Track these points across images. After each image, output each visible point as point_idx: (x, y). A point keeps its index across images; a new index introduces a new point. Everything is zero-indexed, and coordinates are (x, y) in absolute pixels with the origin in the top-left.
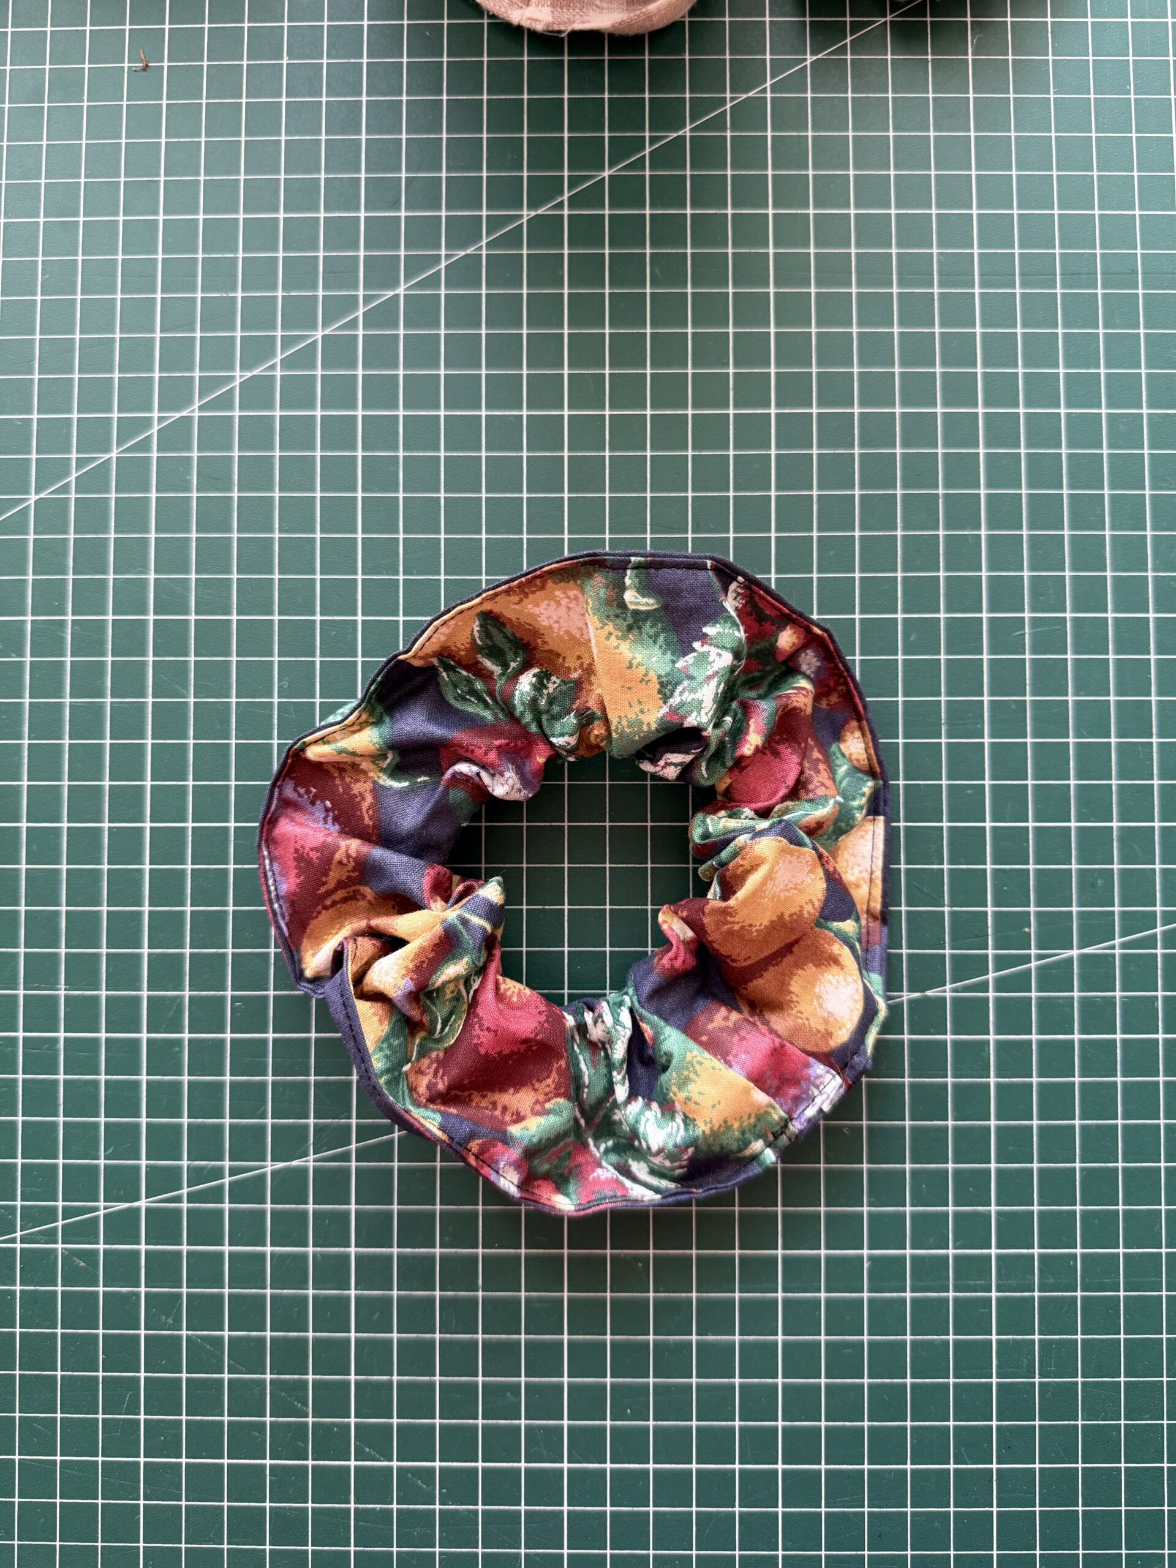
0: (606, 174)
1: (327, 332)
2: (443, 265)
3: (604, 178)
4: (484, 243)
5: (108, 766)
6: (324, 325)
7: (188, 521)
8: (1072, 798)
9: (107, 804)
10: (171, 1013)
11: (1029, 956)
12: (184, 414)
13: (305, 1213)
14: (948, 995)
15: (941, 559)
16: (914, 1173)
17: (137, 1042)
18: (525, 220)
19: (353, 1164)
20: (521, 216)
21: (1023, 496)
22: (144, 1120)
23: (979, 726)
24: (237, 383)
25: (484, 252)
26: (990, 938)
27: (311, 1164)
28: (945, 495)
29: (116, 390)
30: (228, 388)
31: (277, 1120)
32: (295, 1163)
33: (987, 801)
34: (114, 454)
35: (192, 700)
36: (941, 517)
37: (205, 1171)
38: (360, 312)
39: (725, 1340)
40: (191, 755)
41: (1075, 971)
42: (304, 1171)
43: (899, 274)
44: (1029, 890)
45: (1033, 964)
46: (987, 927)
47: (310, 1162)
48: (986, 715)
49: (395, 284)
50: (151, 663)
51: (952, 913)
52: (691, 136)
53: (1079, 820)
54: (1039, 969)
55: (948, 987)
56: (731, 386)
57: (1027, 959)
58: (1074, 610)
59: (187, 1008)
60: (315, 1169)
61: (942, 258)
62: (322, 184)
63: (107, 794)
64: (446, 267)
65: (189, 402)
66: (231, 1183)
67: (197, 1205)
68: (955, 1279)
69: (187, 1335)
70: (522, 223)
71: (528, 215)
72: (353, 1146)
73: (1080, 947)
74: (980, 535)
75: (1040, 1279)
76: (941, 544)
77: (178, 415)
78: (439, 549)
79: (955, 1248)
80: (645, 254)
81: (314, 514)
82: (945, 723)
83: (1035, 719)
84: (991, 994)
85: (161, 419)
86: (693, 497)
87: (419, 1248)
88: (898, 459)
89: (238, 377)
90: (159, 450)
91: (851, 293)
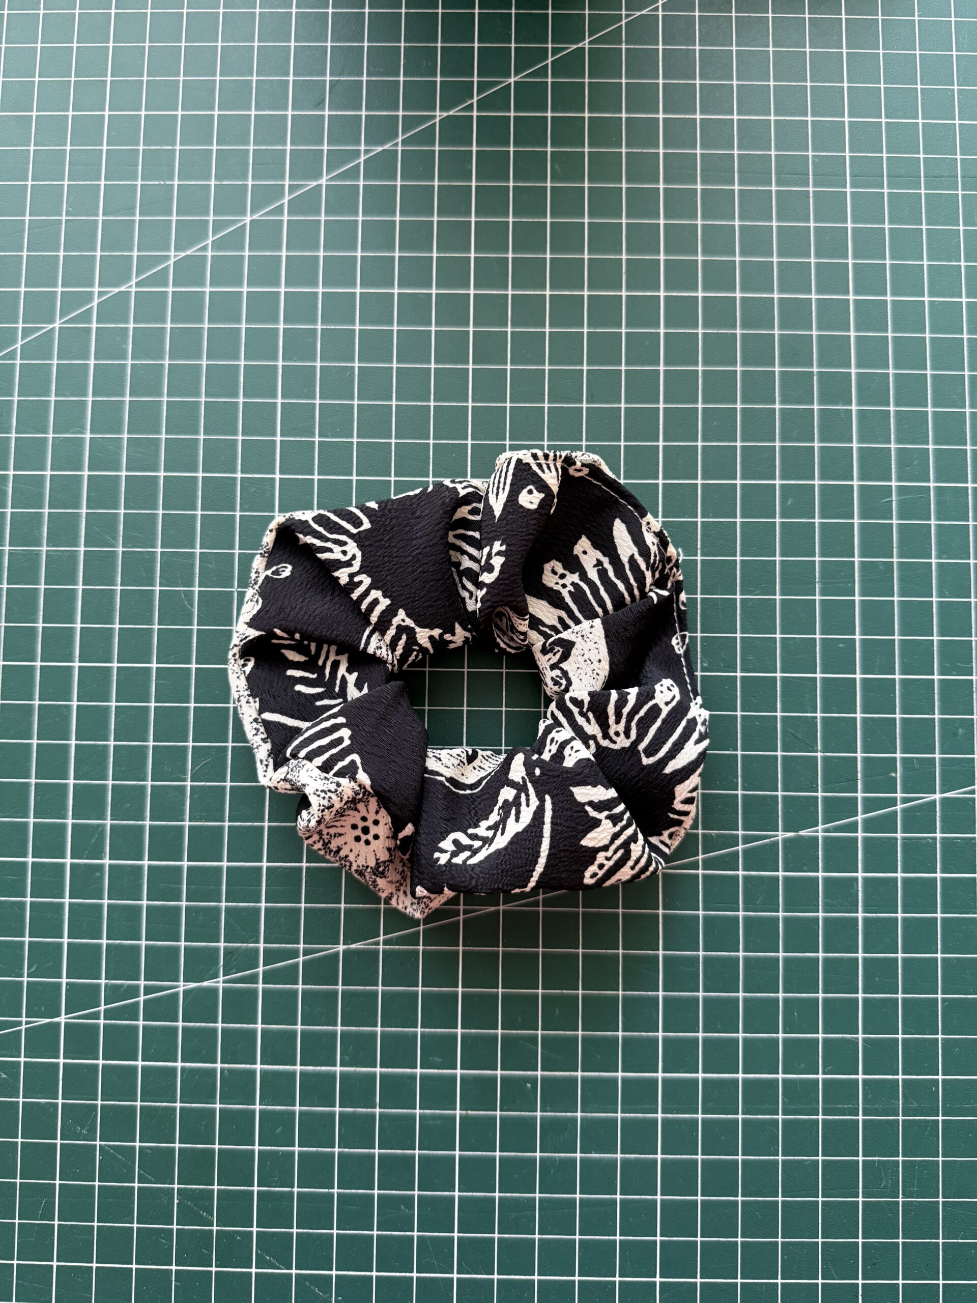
0: (512, 80)
1: (255, 217)
2: (362, 158)
3: (510, 84)
4: (400, 140)
5: (42, 609)
6: (252, 213)
7: (123, 387)
8: (935, 653)
9: (40, 645)
10: (94, 840)
11: (896, 798)
12: (123, 289)
13: (215, 1030)
14: (820, 834)
15: (816, 431)
16: (786, 1000)
17: (63, 866)
18: (437, 120)
19: (261, 986)
20: (434, 117)
21: (891, 376)
22: (66, 940)
23: (850, 585)
24: (171, 262)
25: (400, 148)
26: (859, 782)
27: (221, 985)
28: (819, 373)
29: (61, 266)
30: (163, 266)
31: (190, 943)
32: (206, 984)
33: (858, 654)
34: (57, 325)
35: (120, 549)
36: (815, 393)
37: (122, 990)
38: (286, 201)
39: (608, 1158)
40: (118, 600)
41: (938, 814)
42: (215, 991)
43: (777, 174)
44: (896, 738)
45: (899, 807)
46: (857, 772)
47: (219, 983)
48: (857, 574)
49: (319, 175)
50: (84, 515)
51: (825, 759)
52: (589, 48)
53: (941, 674)
54: (904, 811)
55: (820, 827)
56: (624, 271)
57: (893, 802)
58: (936, 481)
59: (108, 836)
60: (224, 990)
61: (817, 160)
62: (254, 85)
63: (40, 635)
64: (364, 161)
65: (129, 279)
66: (145, 1001)
67: (113, 1022)
68: (824, 1102)
69: (100, 1145)
70: (435, 123)
71: (440, 116)
72: (261, 969)
73: (942, 792)
74: (851, 410)
75: (903, 1104)
76: (816, 418)
77: (116, 290)
78: (353, 414)
79: (824, 1073)
80: (547, 151)
81: (237, 381)
82: (819, 582)
83: (901, 579)
84: (860, 835)
85: (101, 294)
86: (587, 370)
87: (321, 1066)
88: (776, 339)
89: (172, 257)
90: (98, 322)
91: (734, 190)
